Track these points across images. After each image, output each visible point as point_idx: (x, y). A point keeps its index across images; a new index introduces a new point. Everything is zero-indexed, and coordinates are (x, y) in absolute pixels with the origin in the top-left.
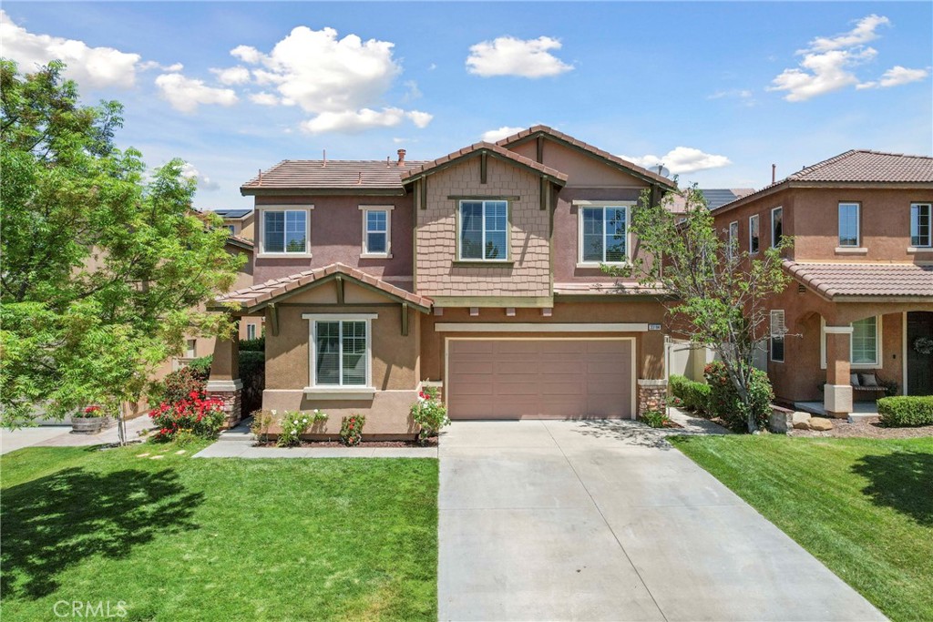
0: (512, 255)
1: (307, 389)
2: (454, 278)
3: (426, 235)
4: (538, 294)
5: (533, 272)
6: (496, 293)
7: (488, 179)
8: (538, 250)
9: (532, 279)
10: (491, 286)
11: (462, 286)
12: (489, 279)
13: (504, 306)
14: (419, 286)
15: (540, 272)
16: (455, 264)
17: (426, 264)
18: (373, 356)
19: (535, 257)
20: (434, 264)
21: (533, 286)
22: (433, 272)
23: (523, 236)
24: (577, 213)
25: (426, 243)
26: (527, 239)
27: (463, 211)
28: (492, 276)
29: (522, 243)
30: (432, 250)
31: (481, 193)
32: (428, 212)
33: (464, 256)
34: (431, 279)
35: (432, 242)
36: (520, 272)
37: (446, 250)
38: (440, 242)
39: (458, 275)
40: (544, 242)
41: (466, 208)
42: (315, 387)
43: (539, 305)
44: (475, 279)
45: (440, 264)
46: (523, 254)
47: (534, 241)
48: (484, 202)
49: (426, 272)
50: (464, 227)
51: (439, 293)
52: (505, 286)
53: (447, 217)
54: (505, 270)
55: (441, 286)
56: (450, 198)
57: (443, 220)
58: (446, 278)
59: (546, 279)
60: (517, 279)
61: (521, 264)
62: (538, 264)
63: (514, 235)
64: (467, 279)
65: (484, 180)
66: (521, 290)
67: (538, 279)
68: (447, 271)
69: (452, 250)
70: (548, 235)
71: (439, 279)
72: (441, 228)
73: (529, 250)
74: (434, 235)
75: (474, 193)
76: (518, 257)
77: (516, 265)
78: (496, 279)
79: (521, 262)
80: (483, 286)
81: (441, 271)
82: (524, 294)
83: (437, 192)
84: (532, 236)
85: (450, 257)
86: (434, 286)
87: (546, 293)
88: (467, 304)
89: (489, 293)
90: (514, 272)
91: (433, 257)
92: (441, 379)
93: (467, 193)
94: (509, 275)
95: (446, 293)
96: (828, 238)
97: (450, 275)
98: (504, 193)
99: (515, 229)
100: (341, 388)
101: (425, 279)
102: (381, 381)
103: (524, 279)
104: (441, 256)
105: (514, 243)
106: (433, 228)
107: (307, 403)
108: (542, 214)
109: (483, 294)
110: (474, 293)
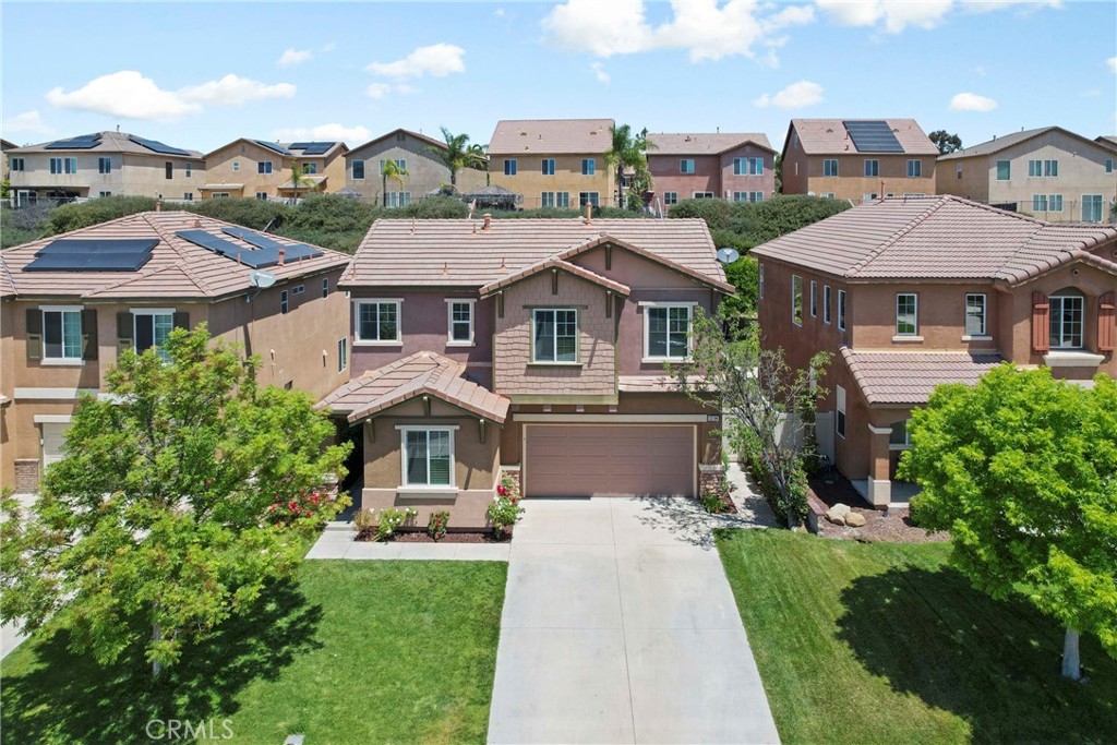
0: (580, 358)
1: (400, 489)
2: (529, 379)
3: (504, 340)
4: (605, 392)
5: (600, 373)
6: (567, 392)
7: (559, 290)
8: (605, 353)
9: (600, 379)
10: (562, 385)
11: (536, 386)
12: (560, 379)
13: (574, 403)
14: (498, 385)
15: (607, 373)
16: (530, 367)
17: (504, 366)
18: (456, 460)
19: (602, 360)
20: (511, 366)
21: (600, 385)
22: (510, 373)
23: (591, 341)
24: (642, 312)
25: (503, 347)
26: (595, 344)
27: (537, 319)
28: (563, 376)
29: (590, 347)
30: (509, 353)
31: (553, 303)
32: (506, 319)
33: (538, 358)
34: (508, 379)
35: (509, 347)
36: (588, 373)
37: (521, 353)
38: (516, 346)
39: (533, 375)
40: (609, 346)
41: (540, 316)
42: (407, 488)
43: (605, 402)
44: (547, 379)
45: (516, 366)
46: (591, 357)
47: (602, 345)
48: (555, 311)
49: (504, 373)
50: (538, 333)
51: (516, 392)
52: (575, 386)
53: (522, 324)
54: (575, 371)
55: (517, 385)
56: (525, 307)
57: (519, 327)
58: (522, 379)
59: (612, 379)
60: (585, 379)
61: (589, 366)
62: (605, 366)
63: (582, 341)
64: (541, 379)
65: (555, 292)
66: (589, 389)
67: (605, 379)
68: (523, 372)
69: (527, 353)
70: (613, 339)
71: (515, 379)
72: (517, 334)
73: (596, 353)
74: (511, 341)
75: (547, 303)
76: (587, 360)
77: (585, 367)
78: (567, 379)
79: (590, 364)
80: (555, 385)
81: (517, 372)
82: (591, 393)
83: (513, 305)
84: (600, 341)
85: (525, 360)
86: (511, 385)
87: (612, 392)
88: (540, 402)
89: (560, 392)
90: (583, 373)
91: (510, 360)
92: (518, 462)
93: (540, 303)
94: (578, 376)
95: (522, 392)
96: (886, 328)
97: (525, 375)
98: (573, 302)
99: (584, 334)
100: (429, 488)
101: (503, 379)
102: (464, 482)
103: (592, 379)
104: (517, 359)
105: (583, 347)
106: (510, 334)
107: (401, 500)
108: (609, 320)
109: (554, 392)
110: (547, 392)
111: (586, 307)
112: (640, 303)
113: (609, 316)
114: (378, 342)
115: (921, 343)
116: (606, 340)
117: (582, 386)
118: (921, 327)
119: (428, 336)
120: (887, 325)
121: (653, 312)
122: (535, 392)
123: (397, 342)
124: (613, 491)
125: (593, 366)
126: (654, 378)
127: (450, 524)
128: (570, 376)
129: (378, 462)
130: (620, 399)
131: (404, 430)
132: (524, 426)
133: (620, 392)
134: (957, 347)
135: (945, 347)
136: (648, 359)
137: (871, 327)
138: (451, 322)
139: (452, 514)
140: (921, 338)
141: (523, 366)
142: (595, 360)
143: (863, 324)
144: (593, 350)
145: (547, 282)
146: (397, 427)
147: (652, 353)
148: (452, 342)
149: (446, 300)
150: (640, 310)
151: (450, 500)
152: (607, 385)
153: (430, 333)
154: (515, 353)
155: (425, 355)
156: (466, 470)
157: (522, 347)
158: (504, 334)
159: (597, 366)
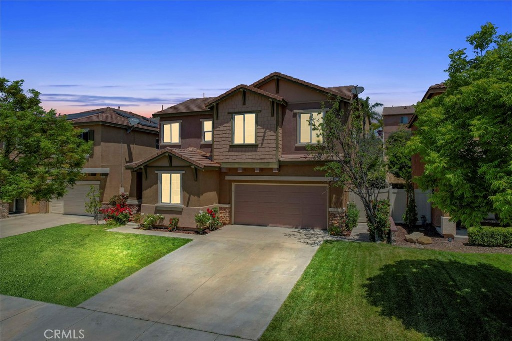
1: (157, 204)
2: (231, 153)
3: (219, 132)
4: (271, 160)
5: (268, 149)
6: (250, 160)
8: (271, 138)
9: (268, 153)
10: (247, 157)
11: (234, 157)
12: (247, 153)
13: (254, 167)
14: (215, 157)
15: (271, 149)
16: (231, 146)
17: (218, 147)
20: (222, 147)
21: (268, 157)
22: (221, 150)
23: (263, 131)
25: (218, 136)
30: (221, 139)
31: (243, 110)
32: (220, 121)
35: (221, 136)
36: (262, 149)
37: (227, 139)
38: (224, 135)
40: (273, 134)
43: (271, 166)
44: (240, 153)
45: (224, 146)
46: (263, 140)
49: (218, 150)
51: (224, 161)
52: (254, 157)
53: (228, 123)
54: (254, 149)
55: (225, 157)
56: (229, 113)
57: (226, 125)
58: (227, 153)
59: (274, 153)
60: (260, 153)
62: (271, 145)
63: (259, 131)
64: (237, 154)
65: (244, 104)
66: (262, 159)
67: (271, 153)
68: (228, 150)
70: (276, 130)
71: (224, 154)
72: (225, 128)
73: (266, 138)
74: (222, 132)
75: (240, 110)
76: (261, 142)
77: (260, 146)
78: (250, 153)
79: (262, 144)
80: (244, 157)
81: (225, 150)
84: (268, 131)
85: (229, 143)
86: (221, 157)
87: (274, 160)
88: (236, 166)
89: (247, 161)
90: (259, 150)
91: (221, 143)
92: (230, 203)
93: (236, 111)
94: (256, 151)
95: (227, 161)
98: (254, 109)
100: (171, 205)
101: (218, 154)
102: (187, 202)
103: (264, 153)
104: (225, 143)
105: (259, 134)
106: (221, 129)
108: (273, 118)
109: (243, 161)
110: (240, 161)
111: (261, 112)
112: (295, 111)
113: (273, 115)
114: (171, 144)
116: (271, 130)
117: (258, 157)
119: (193, 140)
122: (233, 161)
123: (179, 143)
124: (280, 223)
125: (264, 146)
126: (303, 155)
128: (252, 151)
129: (148, 190)
130: (280, 166)
131: (160, 174)
132: (234, 184)
136: (299, 144)
138: (204, 131)
139: (180, 219)
141: (228, 146)
142: (265, 142)
144: (264, 136)
145: (240, 98)
146: (157, 172)
148: (203, 142)
149: (201, 120)
150: (295, 115)
151: (180, 212)
152: (272, 157)
153: (194, 138)
154: (224, 139)
156: (188, 195)
157: (228, 136)
158: (218, 129)
159: (266, 145)
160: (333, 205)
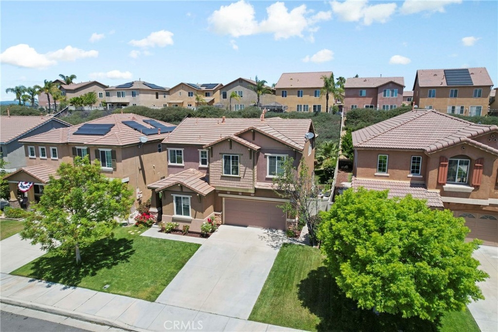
0: (240, 175)
1: (173, 216)
3: (213, 166)
4: (249, 188)
5: (247, 180)
6: (235, 187)
7: (232, 147)
8: (249, 173)
9: (247, 183)
10: (234, 184)
11: (224, 184)
12: (233, 182)
13: (238, 191)
14: (211, 182)
15: (250, 180)
16: (222, 176)
17: (213, 176)
18: (192, 208)
19: (248, 175)
20: (215, 176)
21: (247, 185)
22: (215, 178)
23: (244, 168)
25: (213, 168)
26: (246, 169)
27: (225, 158)
28: (234, 181)
29: (244, 170)
30: (215, 171)
31: (230, 153)
32: (213, 158)
33: (225, 173)
34: (215, 180)
35: (215, 168)
36: (243, 180)
37: (219, 171)
38: (217, 168)
39: (223, 180)
40: (251, 170)
41: (226, 157)
42: (176, 216)
43: (249, 192)
44: (228, 181)
45: (217, 176)
46: (244, 174)
47: (248, 170)
48: (231, 156)
49: (213, 178)
50: (225, 164)
51: (217, 185)
52: (238, 185)
53: (219, 160)
54: (238, 179)
55: (218, 183)
56: (220, 154)
57: (218, 161)
58: (219, 181)
59: (252, 183)
60: (242, 182)
62: (249, 178)
63: (241, 168)
64: (226, 181)
65: (231, 148)
66: (243, 186)
67: (249, 183)
68: (220, 178)
69: (221, 171)
70: (252, 168)
71: (217, 180)
72: (218, 164)
73: (246, 173)
74: (215, 166)
75: (228, 153)
76: (243, 175)
77: (242, 178)
78: (235, 182)
79: (244, 176)
80: (231, 184)
81: (218, 178)
82: (244, 188)
83: (216, 152)
85: (220, 173)
86: (216, 183)
87: (252, 188)
88: (226, 190)
89: (233, 187)
90: (241, 180)
91: (215, 173)
92: (221, 211)
93: (225, 152)
94: (239, 181)
95: (220, 185)
97: (221, 180)
98: (238, 153)
99: (241, 165)
100: (183, 217)
101: (213, 180)
102: (194, 216)
103: (245, 182)
104: (217, 173)
105: (241, 170)
106: (215, 163)
107: (174, 220)
108: (251, 160)
109: (231, 187)
110: (228, 186)
111: (242, 155)
112: (266, 154)
113: (251, 158)
114: (176, 164)
115: (388, 176)
116: (249, 168)
117: (241, 185)
118: (389, 170)
119: (193, 163)
120: (373, 168)
121: (270, 157)
122: (224, 186)
123: (182, 164)
124: (256, 225)
125: (245, 178)
126: (270, 184)
127: (190, 230)
128: (237, 181)
129: (167, 206)
130: (255, 191)
131: (174, 196)
132: (224, 199)
133: (255, 188)
134: (405, 180)
135: (400, 179)
136: (268, 176)
137: (365, 169)
138: (201, 158)
139: (190, 227)
140: (388, 175)
141: (220, 176)
142: (246, 175)
143: (362, 167)
144: (245, 171)
145: (227, 145)
146: (172, 195)
147: (270, 174)
148: (201, 165)
149: (198, 150)
150: (266, 157)
151: (189, 222)
152: (250, 185)
153: (193, 162)
154: (217, 171)
155: (192, 170)
156: (195, 212)
157: (219, 169)
158: (213, 164)
159: (247, 178)
160: (289, 217)
